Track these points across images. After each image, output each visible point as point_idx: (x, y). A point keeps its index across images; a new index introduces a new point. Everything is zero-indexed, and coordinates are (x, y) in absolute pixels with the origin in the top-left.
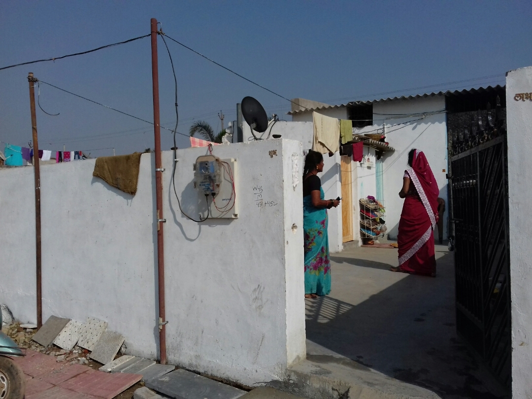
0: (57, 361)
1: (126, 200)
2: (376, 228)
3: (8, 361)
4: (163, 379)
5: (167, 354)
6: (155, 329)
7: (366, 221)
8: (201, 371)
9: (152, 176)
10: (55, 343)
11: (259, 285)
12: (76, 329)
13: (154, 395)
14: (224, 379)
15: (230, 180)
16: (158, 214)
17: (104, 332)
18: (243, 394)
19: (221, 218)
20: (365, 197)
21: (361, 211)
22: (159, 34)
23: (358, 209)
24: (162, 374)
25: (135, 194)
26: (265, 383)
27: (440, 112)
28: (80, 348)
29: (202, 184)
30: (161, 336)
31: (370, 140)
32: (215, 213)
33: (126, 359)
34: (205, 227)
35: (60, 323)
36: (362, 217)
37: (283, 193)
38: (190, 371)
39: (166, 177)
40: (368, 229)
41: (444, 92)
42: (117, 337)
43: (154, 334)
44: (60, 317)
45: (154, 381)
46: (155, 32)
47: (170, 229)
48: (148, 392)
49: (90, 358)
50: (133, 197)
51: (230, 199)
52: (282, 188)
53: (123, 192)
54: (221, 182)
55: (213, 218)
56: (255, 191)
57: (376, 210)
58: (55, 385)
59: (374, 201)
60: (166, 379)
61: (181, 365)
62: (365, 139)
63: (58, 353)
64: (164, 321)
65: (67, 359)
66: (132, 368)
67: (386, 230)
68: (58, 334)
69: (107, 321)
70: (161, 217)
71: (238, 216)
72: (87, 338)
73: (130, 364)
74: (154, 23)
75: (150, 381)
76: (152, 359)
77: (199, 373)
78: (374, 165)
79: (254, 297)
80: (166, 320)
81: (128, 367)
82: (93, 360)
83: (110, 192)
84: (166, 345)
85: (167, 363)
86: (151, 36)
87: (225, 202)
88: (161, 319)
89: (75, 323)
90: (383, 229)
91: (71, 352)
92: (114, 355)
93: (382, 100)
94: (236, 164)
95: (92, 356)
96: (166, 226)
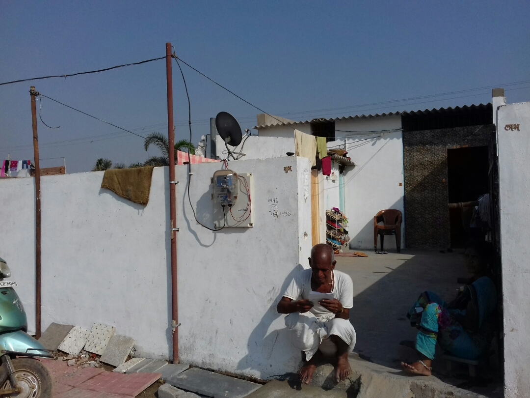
0: (68, 365)
1: (137, 210)
2: (341, 238)
3: (37, 363)
4: (181, 377)
5: (180, 355)
6: (167, 331)
7: (332, 232)
8: (215, 368)
9: (166, 189)
10: (60, 349)
11: (274, 288)
12: (82, 335)
13: (178, 391)
14: (239, 375)
15: (246, 193)
16: (172, 223)
17: (112, 337)
18: (260, 387)
19: (236, 227)
20: (330, 209)
21: (327, 222)
22: (173, 57)
23: (325, 220)
24: (179, 372)
25: (146, 205)
26: (280, 376)
27: (397, 130)
28: (87, 353)
29: (220, 196)
30: (173, 337)
31: (336, 155)
32: (231, 222)
33: (138, 361)
34: (220, 235)
35: (63, 330)
36: (329, 228)
37: (297, 205)
38: (204, 369)
39: (180, 189)
40: (334, 239)
41: (401, 111)
42: (127, 340)
43: (166, 335)
44: (62, 323)
45: (173, 379)
46: (169, 55)
47: (183, 237)
48: (171, 388)
49: (100, 361)
50: (144, 207)
51: (246, 210)
52: (296, 200)
53: (133, 203)
54: (237, 194)
55: (229, 227)
56: (271, 203)
57: (340, 221)
58: (74, 387)
59: (339, 213)
60: (184, 376)
61: (194, 365)
62: (332, 155)
63: (65, 358)
64: (177, 323)
65: (78, 363)
66: (146, 368)
67: (349, 239)
68: (62, 340)
69: (114, 326)
70: (175, 227)
71: (253, 225)
72: (95, 343)
73: (144, 365)
74: (168, 47)
75: (169, 379)
76: (163, 360)
77: (213, 371)
78: (338, 179)
79: (269, 298)
80: (179, 322)
81: (143, 368)
82: (104, 363)
83: (120, 202)
84: (179, 346)
85: (179, 363)
86: (165, 59)
87: (242, 213)
88: (174, 322)
89: (79, 330)
90: (347, 239)
91: (79, 357)
92: (126, 358)
93: (344, 117)
94: (252, 178)
95: (102, 359)
96: (179, 235)
